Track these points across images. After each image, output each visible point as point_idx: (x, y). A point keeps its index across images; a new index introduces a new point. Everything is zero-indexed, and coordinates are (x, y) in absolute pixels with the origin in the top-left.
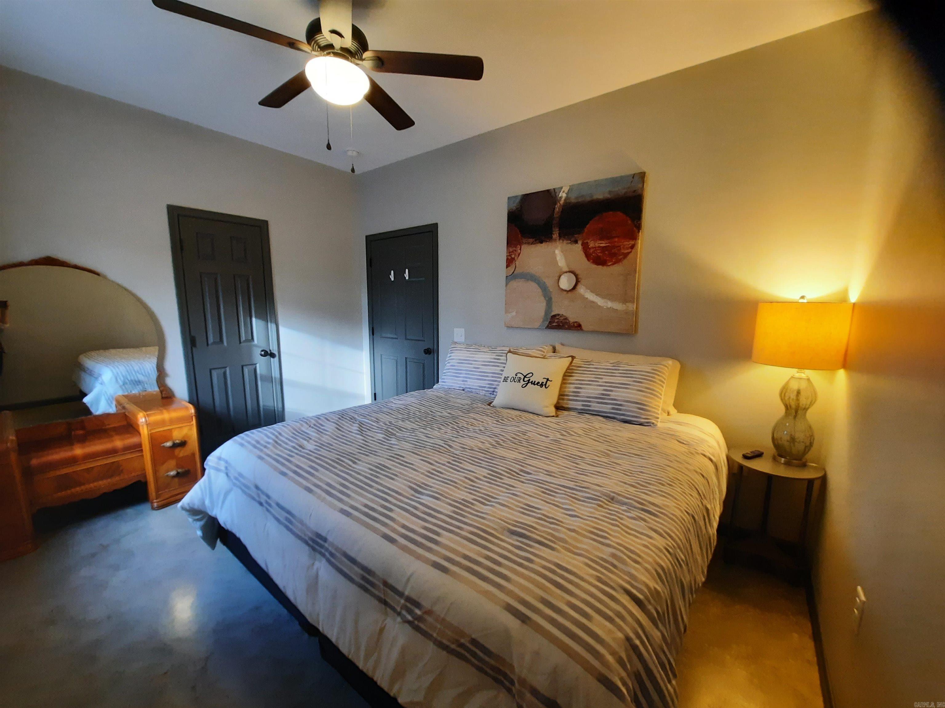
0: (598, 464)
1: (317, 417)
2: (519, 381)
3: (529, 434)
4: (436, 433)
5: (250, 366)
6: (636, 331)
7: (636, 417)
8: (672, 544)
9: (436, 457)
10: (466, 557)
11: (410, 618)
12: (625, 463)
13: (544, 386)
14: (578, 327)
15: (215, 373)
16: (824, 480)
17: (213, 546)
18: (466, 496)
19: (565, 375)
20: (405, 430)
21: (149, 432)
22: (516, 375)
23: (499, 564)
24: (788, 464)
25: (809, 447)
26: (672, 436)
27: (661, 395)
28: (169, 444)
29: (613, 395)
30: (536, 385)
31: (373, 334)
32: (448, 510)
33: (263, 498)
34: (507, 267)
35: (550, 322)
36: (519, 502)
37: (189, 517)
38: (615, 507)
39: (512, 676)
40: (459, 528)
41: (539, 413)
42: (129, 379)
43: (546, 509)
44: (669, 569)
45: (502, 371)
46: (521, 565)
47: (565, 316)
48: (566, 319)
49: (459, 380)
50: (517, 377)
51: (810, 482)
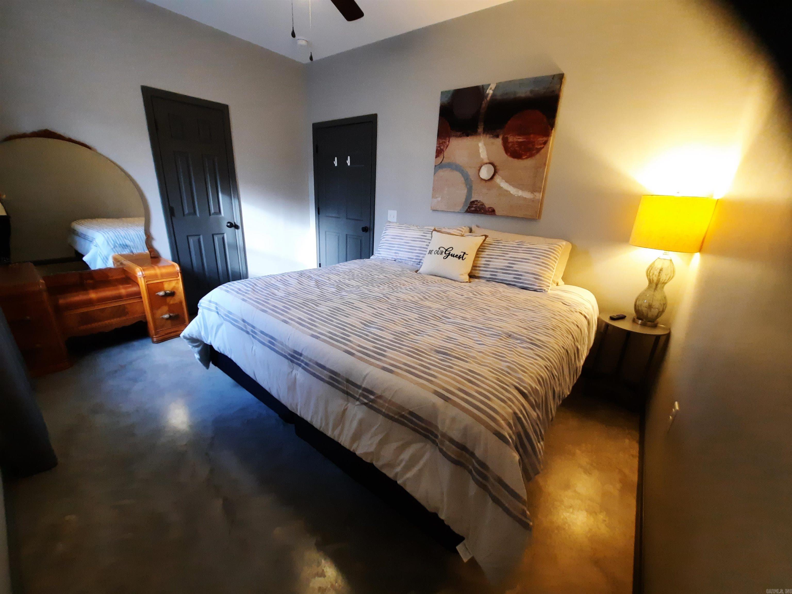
0: (500, 314)
1: (282, 275)
2: (442, 253)
3: (448, 293)
4: (376, 289)
5: (219, 235)
6: (539, 217)
7: (531, 285)
8: (550, 365)
9: (379, 305)
10: (405, 364)
11: (366, 401)
12: (520, 315)
13: (461, 258)
14: (491, 212)
15: (191, 240)
16: (668, 336)
17: (207, 366)
18: (403, 330)
19: (478, 251)
20: (352, 287)
21: (146, 284)
22: (439, 249)
23: (429, 369)
24: (643, 325)
25: (661, 312)
26: (558, 299)
27: (554, 269)
28: (162, 293)
29: (515, 267)
30: (455, 257)
31: (319, 214)
32: (391, 337)
33: (249, 329)
34: (436, 157)
35: (469, 207)
36: (442, 335)
37: (189, 344)
38: (511, 341)
39: (436, 432)
40: (399, 348)
41: (455, 279)
42: (118, 243)
43: (462, 340)
44: (546, 379)
45: (428, 245)
46: (445, 370)
47: (482, 202)
48: (483, 204)
49: (392, 253)
50: (440, 250)
51: (658, 337)
